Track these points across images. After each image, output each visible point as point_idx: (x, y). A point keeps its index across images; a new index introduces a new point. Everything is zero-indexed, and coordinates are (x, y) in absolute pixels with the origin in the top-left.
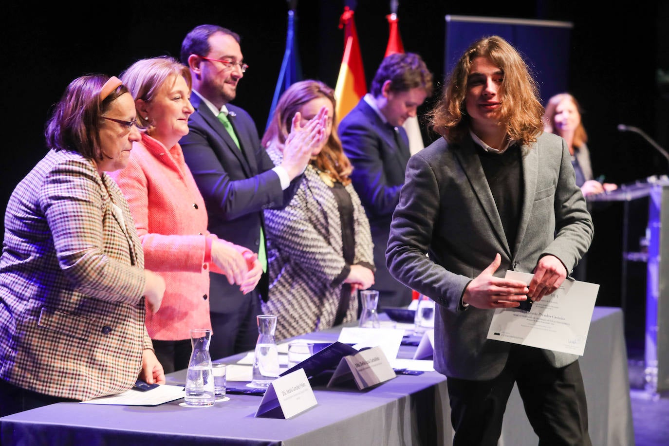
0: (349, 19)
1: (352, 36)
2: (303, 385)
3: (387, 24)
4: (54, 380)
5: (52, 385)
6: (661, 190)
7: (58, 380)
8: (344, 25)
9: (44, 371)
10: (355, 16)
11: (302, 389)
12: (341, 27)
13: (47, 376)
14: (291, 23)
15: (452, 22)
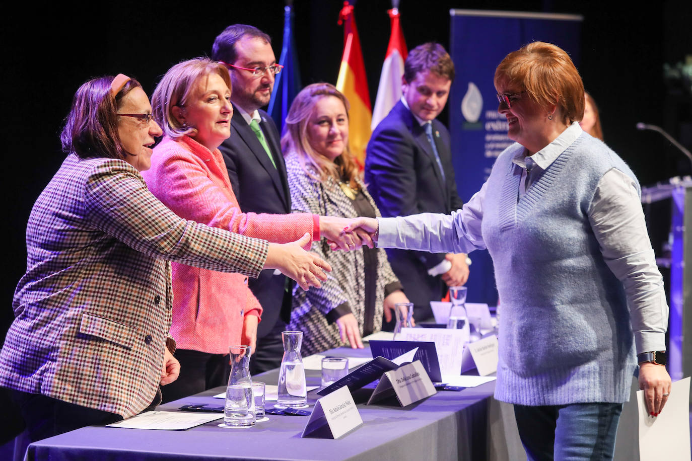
0: (348, 15)
1: (352, 33)
2: (349, 403)
3: (389, 20)
4: (97, 391)
5: (94, 397)
6: (684, 192)
7: (101, 392)
8: (344, 21)
9: (86, 382)
10: (355, 11)
11: (348, 407)
12: (340, 23)
13: (89, 387)
14: (287, 20)
15: (457, 17)
